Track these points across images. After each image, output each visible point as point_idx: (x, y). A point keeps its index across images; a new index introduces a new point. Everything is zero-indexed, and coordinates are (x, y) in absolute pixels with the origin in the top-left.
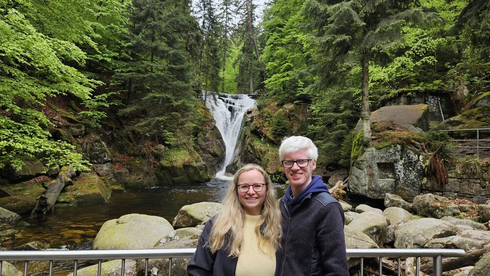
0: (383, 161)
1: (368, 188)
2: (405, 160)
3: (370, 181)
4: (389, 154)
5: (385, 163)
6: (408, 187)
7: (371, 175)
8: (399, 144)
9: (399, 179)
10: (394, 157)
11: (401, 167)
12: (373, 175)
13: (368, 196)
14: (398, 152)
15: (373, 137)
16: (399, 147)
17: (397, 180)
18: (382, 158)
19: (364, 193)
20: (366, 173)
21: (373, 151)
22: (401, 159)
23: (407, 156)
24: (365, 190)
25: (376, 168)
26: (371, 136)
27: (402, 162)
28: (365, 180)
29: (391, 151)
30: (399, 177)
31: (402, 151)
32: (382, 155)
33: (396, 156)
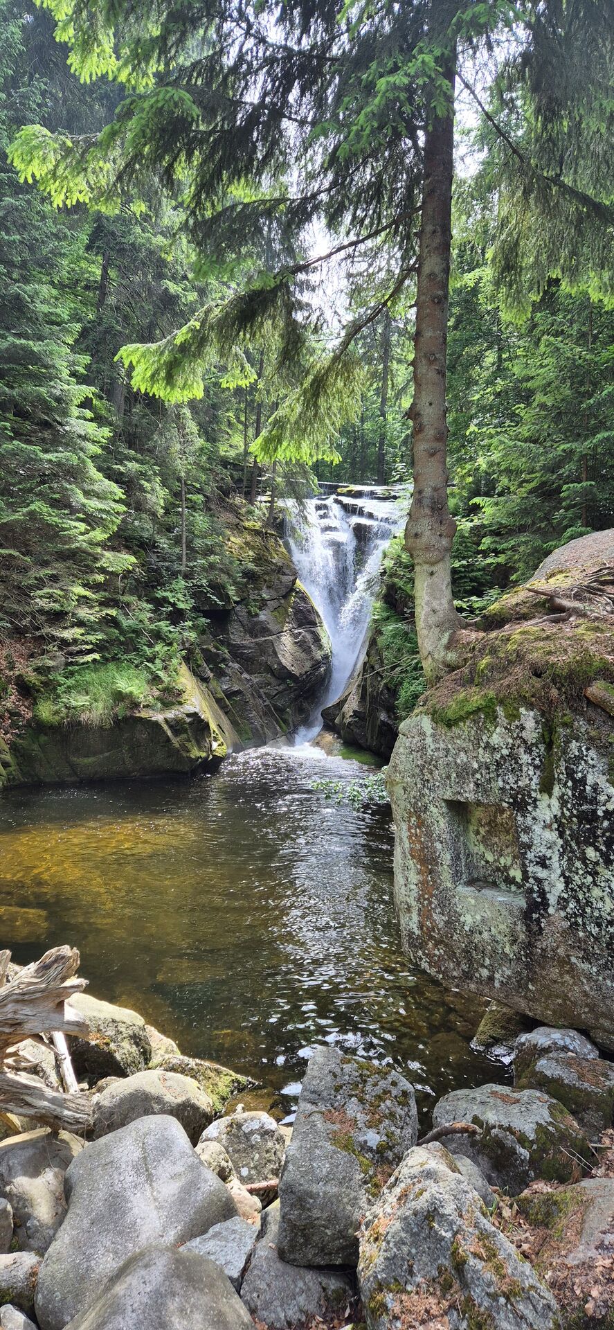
0: (469, 794)
2: (563, 801)
3: (423, 892)
4: (485, 757)
5: (478, 804)
6: (587, 958)
7: (427, 861)
8: (530, 706)
9: (545, 904)
10: (511, 779)
11: (547, 834)
12: (435, 860)
14: (528, 748)
16: (529, 719)
17: (536, 906)
18: (463, 774)
20: (407, 847)
21: (422, 734)
22: (546, 788)
23: (570, 774)
25: (443, 825)
27: (547, 809)
29: (496, 740)
30: (543, 894)
31: (546, 740)
32: (463, 758)
33: (517, 769)
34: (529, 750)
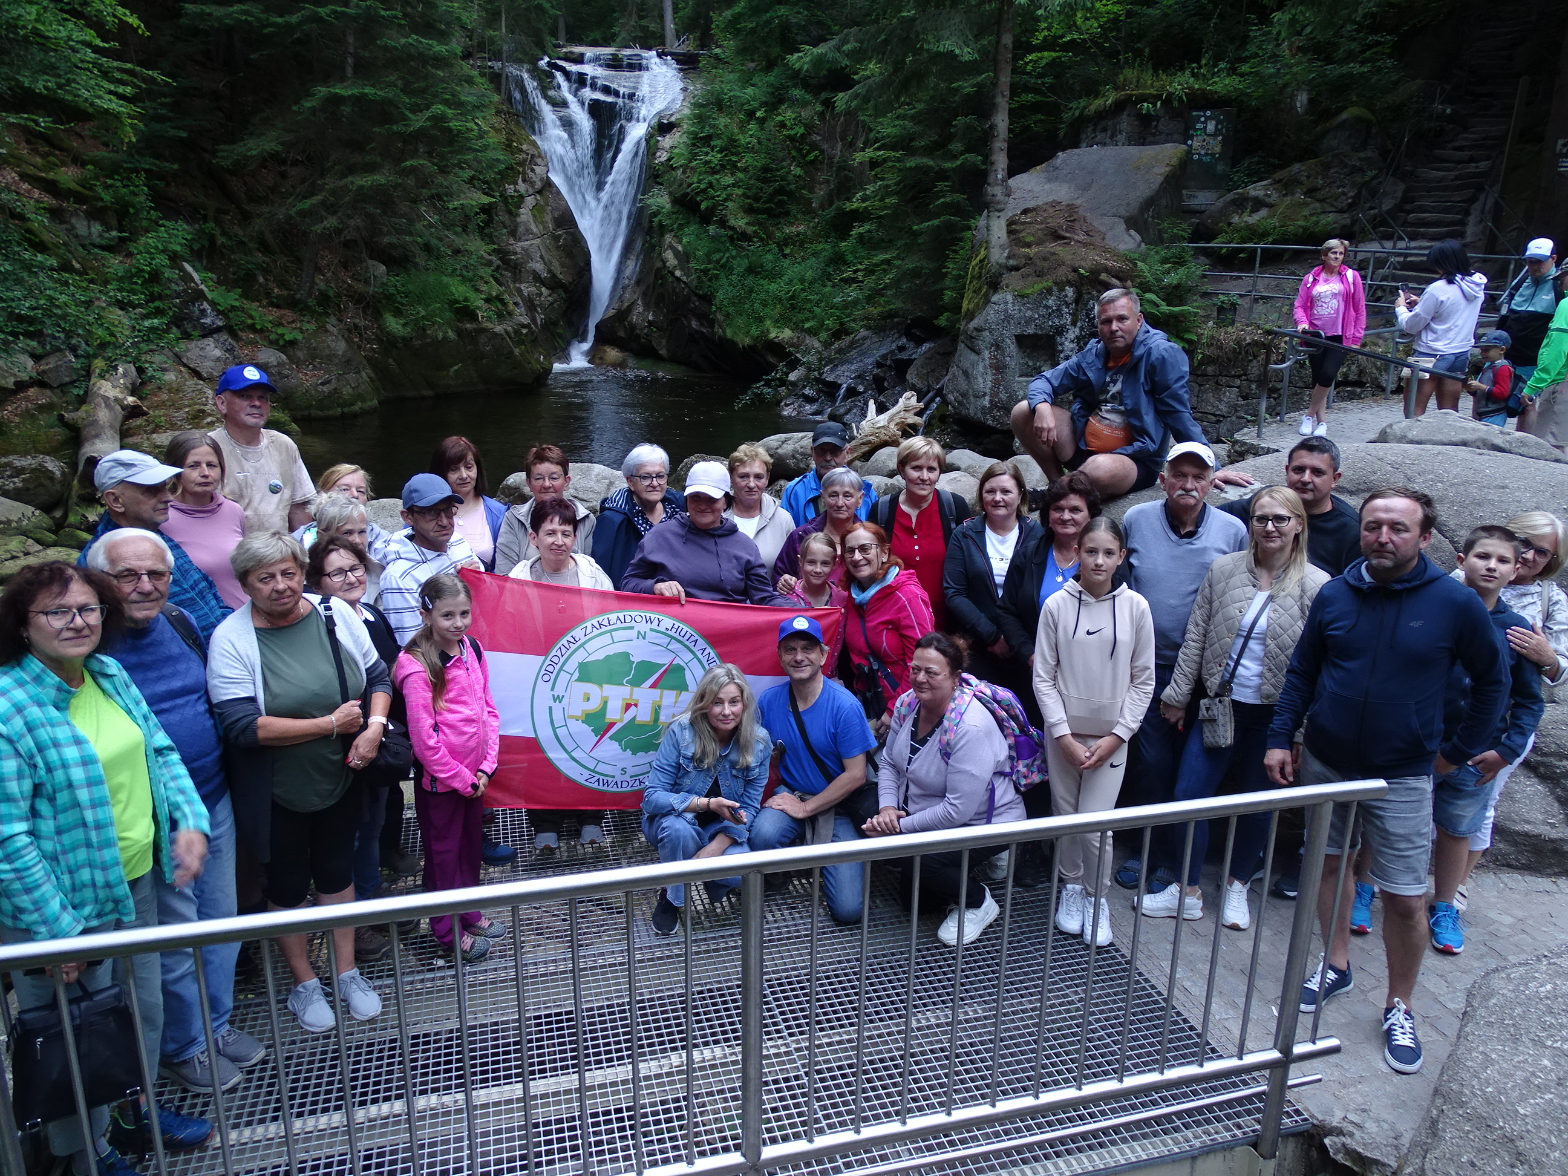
0: (1030, 331)
1: (991, 402)
2: (1082, 329)
3: (996, 383)
4: (1042, 311)
5: (1035, 335)
7: (999, 368)
8: (1071, 286)
10: (1056, 321)
11: (1072, 346)
12: (1005, 367)
13: (990, 422)
14: (1067, 305)
15: (1011, 262)
16: (1070, 291)
18: (1029, 321)
19: (979, 414)
20: (987, 362)
21: (1006, 303)
22: (1074, 324)
23: (1088, 315)
24: (984, 407)
25: (1011, 347)
26: (1009, 257)
27: (1073, 333)
28: (984, 381)
29: (1050, 302)
31: (1077, 301)
32: (1029, 313)
33: (1060, 316)
34: (1067, 306)
